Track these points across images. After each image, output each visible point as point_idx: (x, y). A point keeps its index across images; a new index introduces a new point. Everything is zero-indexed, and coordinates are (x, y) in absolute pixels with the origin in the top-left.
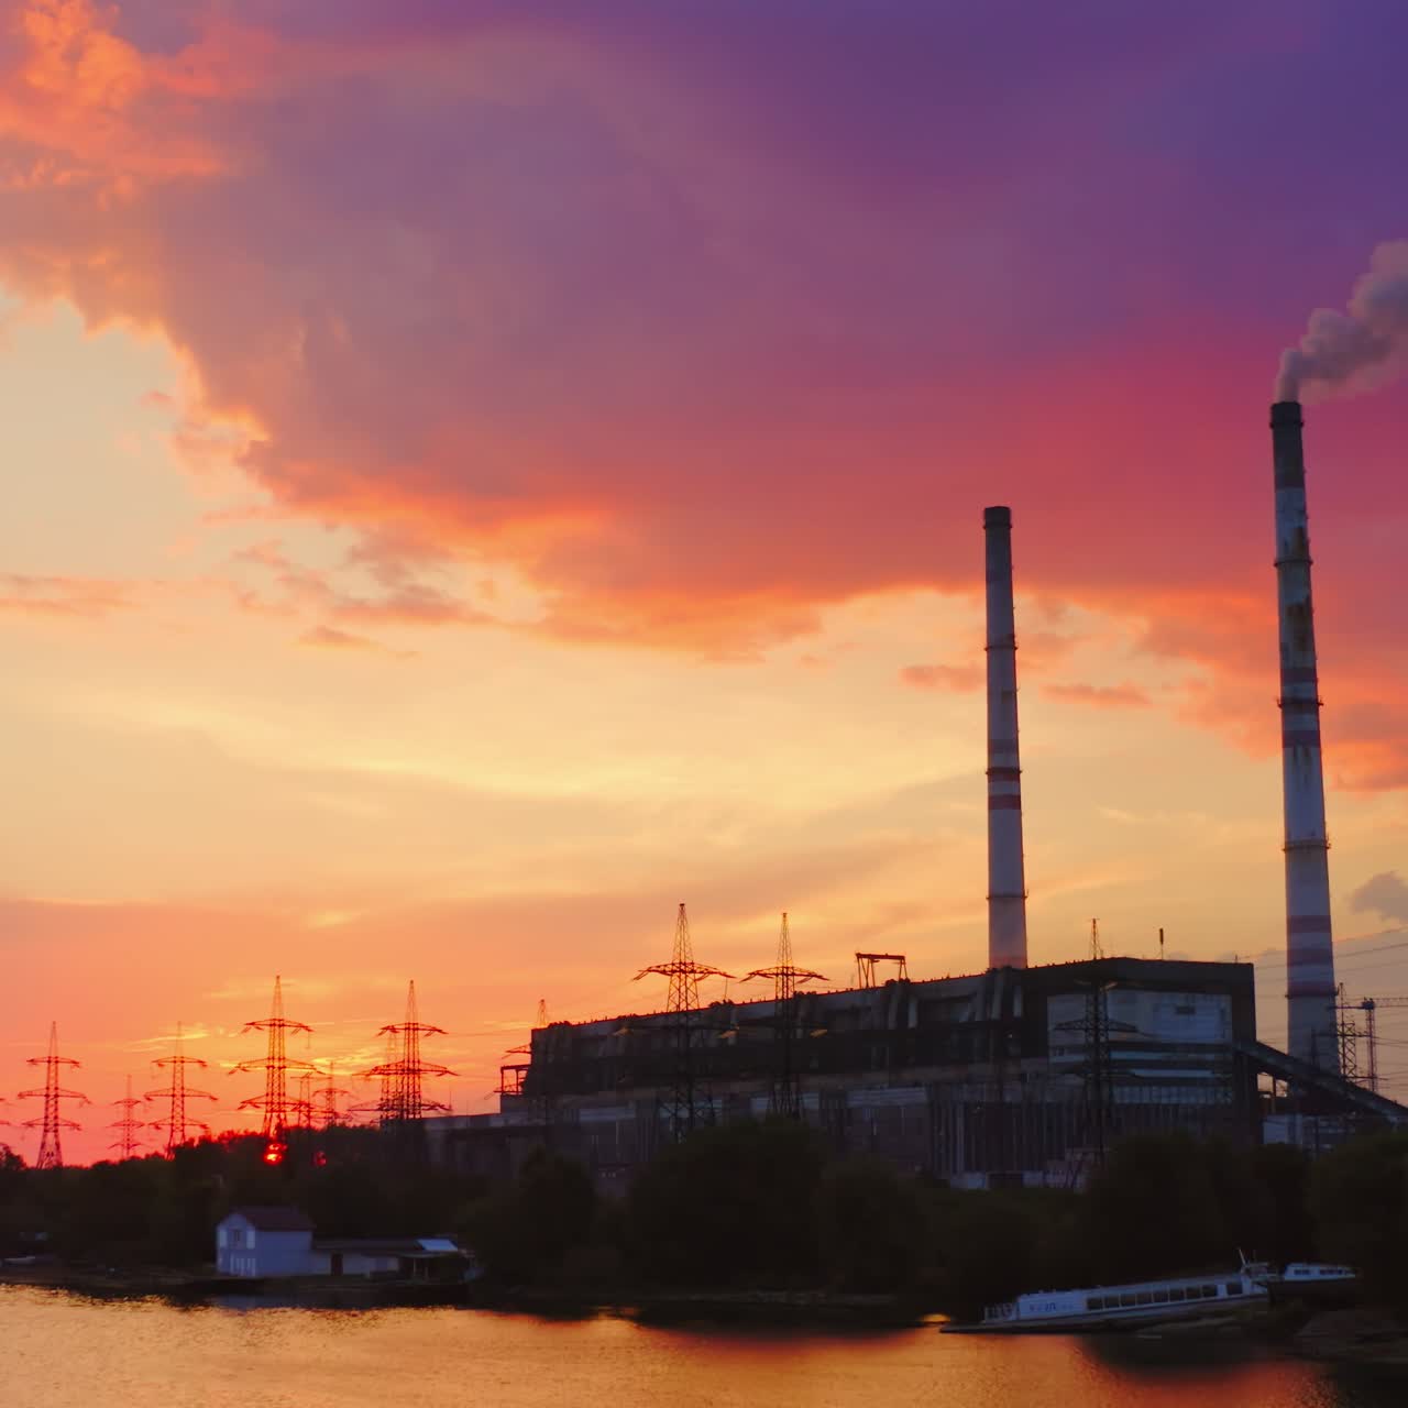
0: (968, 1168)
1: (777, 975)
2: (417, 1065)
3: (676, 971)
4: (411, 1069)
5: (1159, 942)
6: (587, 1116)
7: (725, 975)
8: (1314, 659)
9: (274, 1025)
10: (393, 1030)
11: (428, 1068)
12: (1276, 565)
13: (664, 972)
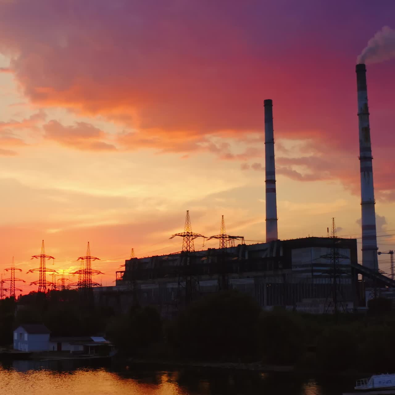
0: (268, 304)
1: (220, 238)
2: (90, 270)
3: (186, 235)
4: (88, 272)
5: (327, 232)
6: (143, 287)
7: (203, 237)
8: (370, 144)
9: (42, 257)
10: (82, 259)
11: (94, 271)
12: (358, 115)
13: (181, 236)
